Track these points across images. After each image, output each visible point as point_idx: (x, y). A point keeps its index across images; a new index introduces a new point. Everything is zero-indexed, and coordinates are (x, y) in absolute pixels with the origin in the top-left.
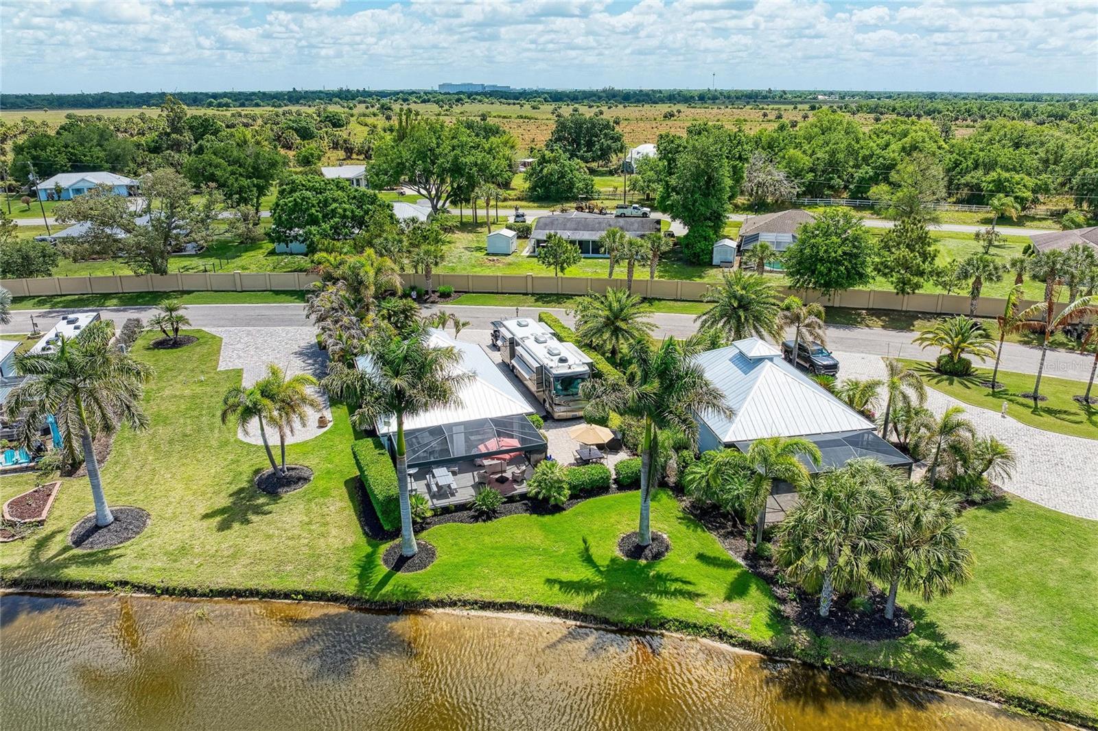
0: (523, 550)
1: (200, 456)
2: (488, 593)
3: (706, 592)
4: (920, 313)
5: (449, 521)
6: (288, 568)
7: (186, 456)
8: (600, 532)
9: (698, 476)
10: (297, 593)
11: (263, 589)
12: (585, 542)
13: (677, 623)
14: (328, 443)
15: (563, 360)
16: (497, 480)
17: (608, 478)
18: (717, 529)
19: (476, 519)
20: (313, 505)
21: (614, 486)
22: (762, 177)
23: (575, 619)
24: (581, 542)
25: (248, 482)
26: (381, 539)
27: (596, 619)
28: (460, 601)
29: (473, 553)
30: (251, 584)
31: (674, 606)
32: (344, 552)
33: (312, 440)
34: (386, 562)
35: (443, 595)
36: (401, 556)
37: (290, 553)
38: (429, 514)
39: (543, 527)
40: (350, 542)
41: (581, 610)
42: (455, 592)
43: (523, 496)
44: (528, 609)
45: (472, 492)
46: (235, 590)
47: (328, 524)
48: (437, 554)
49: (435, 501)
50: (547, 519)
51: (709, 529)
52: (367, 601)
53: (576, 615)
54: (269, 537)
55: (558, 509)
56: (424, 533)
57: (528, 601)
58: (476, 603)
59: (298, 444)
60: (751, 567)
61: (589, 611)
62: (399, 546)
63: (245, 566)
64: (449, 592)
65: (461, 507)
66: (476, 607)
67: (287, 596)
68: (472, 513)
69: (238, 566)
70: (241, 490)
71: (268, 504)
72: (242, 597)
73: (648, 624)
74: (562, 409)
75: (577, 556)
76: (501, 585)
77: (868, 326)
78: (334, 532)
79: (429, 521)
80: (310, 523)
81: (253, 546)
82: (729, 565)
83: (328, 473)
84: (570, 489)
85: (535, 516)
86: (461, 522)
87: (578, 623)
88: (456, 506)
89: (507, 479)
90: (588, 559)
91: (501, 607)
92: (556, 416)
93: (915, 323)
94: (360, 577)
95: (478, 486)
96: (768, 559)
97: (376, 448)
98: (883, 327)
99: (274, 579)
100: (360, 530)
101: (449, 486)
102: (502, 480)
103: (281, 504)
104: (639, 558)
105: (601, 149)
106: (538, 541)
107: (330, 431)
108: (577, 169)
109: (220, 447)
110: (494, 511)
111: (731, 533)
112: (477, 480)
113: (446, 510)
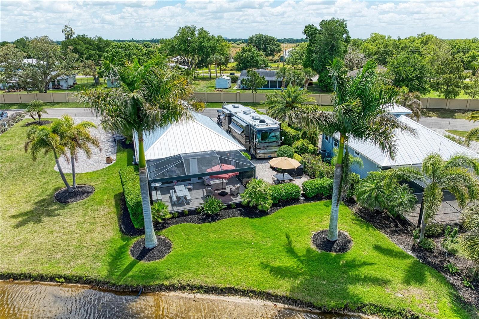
0: (239, 244)
1: (25, 180)
2: (211, 279)
3: (391, 279)
4: (457, 110)
5: (183, 222)
6: (58, 257)
7: (16, 180)
8: (296, 230)
9: (369, 188)
10: (60, 277)
11: (34, 274)
12: (288, 237)
13: (373, 308)
14: (110, 172)
15: (262, 121)
16: (220, 194)
17: (298, 192)
18: (384, 228)
19: (203, 220)
20: (89, 210)
21: (302, 198)
22: (352, 56)
23: (284, 303)
24: (284, 238)
25: (50, 195)
26: (132, 235)
27: (301, 303)
28: (188, 285)
29: (201, 246)
30: (25, 270)
31: (368, 292)
32: (103, 245)
33: (100, 171)
34: (133, 252)
35: (174, 281)
36: (144, 248)
37: (63, 244)
38: (168, 216)
39: (253, 226)
40: (109, 236)
41: (288, 295)
42: (184, 278)
43: (239, 205)
44: (244, 293)
45: (202, 202)
46: (12, 274)
47: (96, 223)
48: (173, 246)
49: (175, 208)
50: (256, 220)
51: (378, 228)
52: (114, 285)
53: (284, 299)
54: (51, 232)
55: (263, 213)
56: (164, 231)
57: (245, 287)
58: (201, 287)
59: (90, 173)
60: (420, 257)
61: (295, 296)
62: (143, 240)
63: (26, 255)
64: (180, 278)
65: (193, 212)
66: (201, 291)
67: (52, 279)
68: (201, 216)
69: (21, 255)
70: (44, 200)
71: (58, 209)
72: (17, 279)
73: (347, 308)
74: (262, 151)
75: (281, 248)
76: (222, 272)
77: (429, 116)
78: (99, 229)
79: (169, 221)
80: (83, 223)
81: (37, 239)
82: (401, 255)
83: (105, 189)
84: (272, 200)
85: (247, 219)
86: (193, 222)
87: (286, 306)
88: (189, 211)
89: (227, 193)
90: (291, 251)
91: (222, 291)
92: (258, 156)
93: (455, 114)
94: (111, 264)
95: (205, 198)
96: (432, 251)
97: (135, 171)
98: (437, 117)
99: (45, 265)
100: (118, 228)
101: (185, 197)
102: (223, 194)
103: (67, 209)
104: (330, 250)
105: (270, 51)
106: (250, 237)
107: (113, 165)
108: (261, 56)
109: (40, 174)
110: (217, 215)
111: (396, 231)
112: (205, 194)
113: (182, 214)
